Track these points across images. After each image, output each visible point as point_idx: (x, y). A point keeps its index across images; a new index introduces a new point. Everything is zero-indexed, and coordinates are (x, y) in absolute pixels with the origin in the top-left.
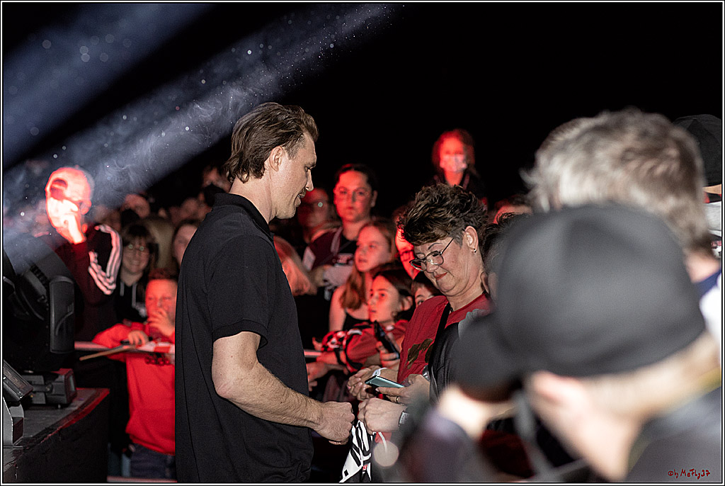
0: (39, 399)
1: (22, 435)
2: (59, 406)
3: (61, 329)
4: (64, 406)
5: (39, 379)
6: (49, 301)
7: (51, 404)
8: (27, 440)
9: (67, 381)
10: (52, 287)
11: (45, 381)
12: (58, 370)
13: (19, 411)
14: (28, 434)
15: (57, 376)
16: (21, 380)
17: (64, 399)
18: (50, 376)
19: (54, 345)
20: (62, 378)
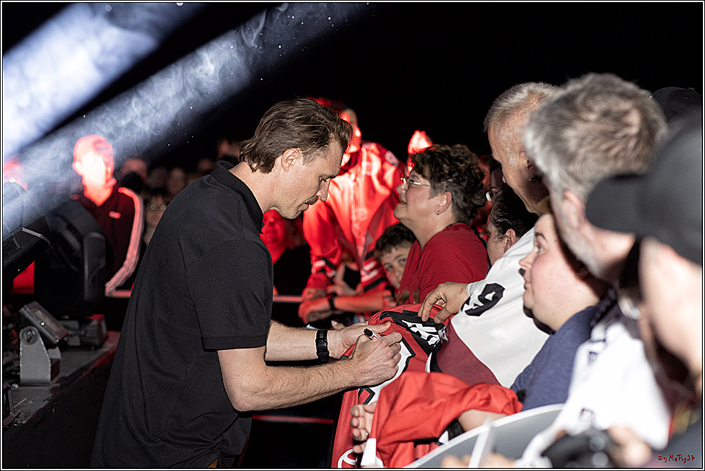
0: (75, 341)
1: (58, 374)
2: (93, 348)
3: (94, 280)
4: (98, 347)
5: (75, 324)
6: (83, 255)
7: (85, 346)
8: (63, 379)
9: (99, 326)
10: (85, 241)
11: (80, 324)
12: (91, 315)
13: (56, 353)
14: (65, 373)
15: (90, 321)
16: (58, 325)
17: (97, 342)
18: (84, 322)
19: (87, 293)
20: (95, 323)
